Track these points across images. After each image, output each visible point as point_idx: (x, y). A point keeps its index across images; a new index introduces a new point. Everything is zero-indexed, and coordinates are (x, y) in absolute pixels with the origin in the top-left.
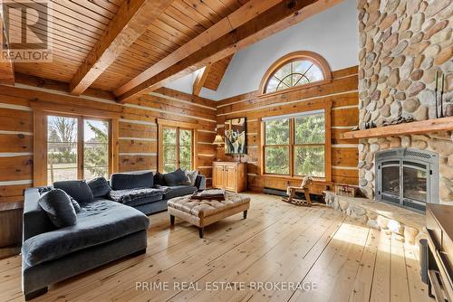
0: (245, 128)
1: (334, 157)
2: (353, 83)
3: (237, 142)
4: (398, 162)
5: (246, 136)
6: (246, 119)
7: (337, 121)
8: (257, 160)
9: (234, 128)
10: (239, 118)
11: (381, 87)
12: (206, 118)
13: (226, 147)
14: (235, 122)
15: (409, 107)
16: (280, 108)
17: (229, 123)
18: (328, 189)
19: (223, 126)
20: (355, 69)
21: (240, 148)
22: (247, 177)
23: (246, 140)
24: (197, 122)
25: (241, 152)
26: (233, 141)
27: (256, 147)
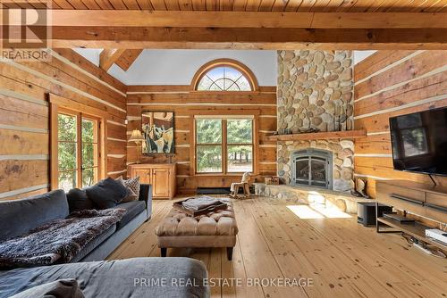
0: (173, 124)
1: (260, 155)
2: (273, 99)
3: (161, 140)
4: (308, 157)
5: (174, 133)
6: (174, 115)
7: (262, 126)
8: (188, 160)
9: (157, 123)
10: (166, 112)
11: (296, 106)
12: (116, 105)
13: (144, 145)
14: (159, 116)
15: (316, 122)
16: (215, 108)
17: (149, 115)
18: (257, 181)
19: (140, 118)
20: (274, 89)
21: (165, 147)
22: (177, 179)
23: (175, 138)
24: (106, 108)
25: (168, 151)
26: (156, 138)
27: (188, 146)
